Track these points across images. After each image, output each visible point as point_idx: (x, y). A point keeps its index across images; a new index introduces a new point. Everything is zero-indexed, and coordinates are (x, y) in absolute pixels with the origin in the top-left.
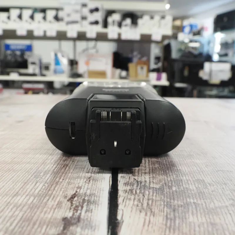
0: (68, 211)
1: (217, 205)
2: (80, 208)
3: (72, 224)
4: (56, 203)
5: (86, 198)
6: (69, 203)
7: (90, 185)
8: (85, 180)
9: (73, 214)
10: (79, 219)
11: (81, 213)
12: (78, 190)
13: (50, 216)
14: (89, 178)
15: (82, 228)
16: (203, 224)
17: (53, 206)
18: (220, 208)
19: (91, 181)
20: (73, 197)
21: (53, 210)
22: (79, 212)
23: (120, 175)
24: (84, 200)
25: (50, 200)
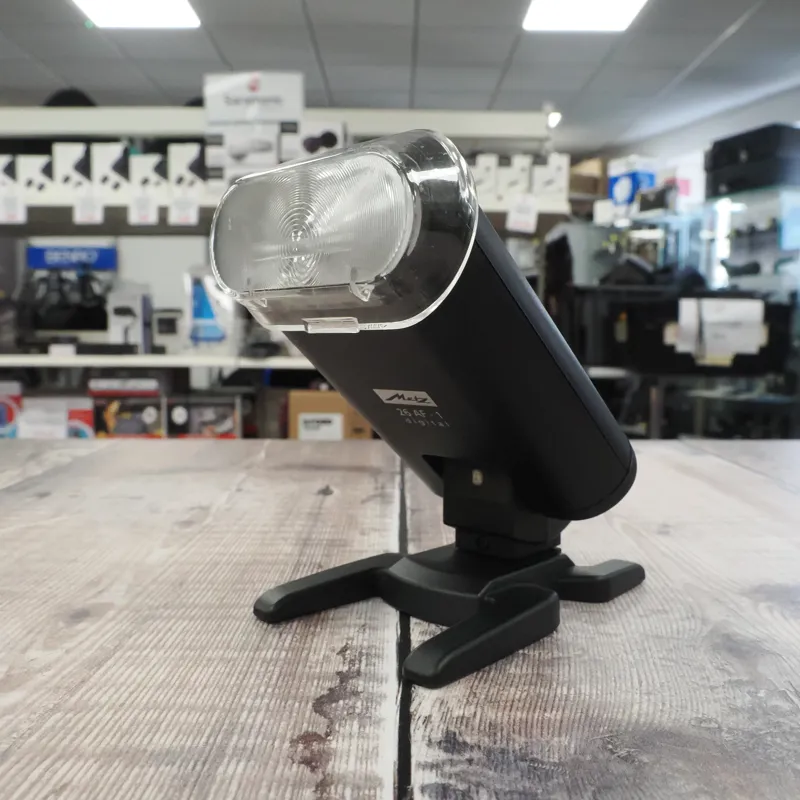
0: (341, 665)
1: (555, 656)
2: (357, 662)
3: (352, 678)
4: (322, 656)
5: (364, 651)
6: (340, 658)
7: (366, 635)
8: (357, 629)
9: (350, 668)
10: (359, 673)
11: (360, 667)
12: (349, 642)
13: (318, 670)
14: (364, 626)
15: (365, 681)
16: (527, 675)
17: (318, 660)
18: (559, 658)
19: (367, 630)
20: (343, 651)
21: (319, 665)
22: (357, 666)
23: (413, 621)
24: (361, 653)
25: (311, 654)
